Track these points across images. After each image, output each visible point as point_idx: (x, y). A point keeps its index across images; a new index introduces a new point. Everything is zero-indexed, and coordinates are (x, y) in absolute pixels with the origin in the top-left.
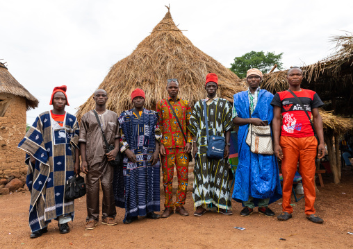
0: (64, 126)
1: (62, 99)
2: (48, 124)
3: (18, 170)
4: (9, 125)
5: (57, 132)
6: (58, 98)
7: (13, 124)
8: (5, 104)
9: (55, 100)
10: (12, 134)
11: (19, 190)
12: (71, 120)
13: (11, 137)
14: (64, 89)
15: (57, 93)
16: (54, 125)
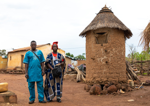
0: (57, 59)
1: (56, 47)
2: (52, 58)
3: (117, 79)
4: (110, 49)
5: (55, 61)
6: (54, 47)
7: (113, 47)
8: (107, 35)
9: (53, 48)
10: (112, 55)
11: (113, 93)
12: (59, 56)
13: (112, 56)
14: (57, 43)
15: (54, 45)
16: (54, 59)
